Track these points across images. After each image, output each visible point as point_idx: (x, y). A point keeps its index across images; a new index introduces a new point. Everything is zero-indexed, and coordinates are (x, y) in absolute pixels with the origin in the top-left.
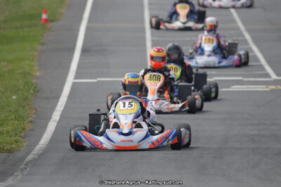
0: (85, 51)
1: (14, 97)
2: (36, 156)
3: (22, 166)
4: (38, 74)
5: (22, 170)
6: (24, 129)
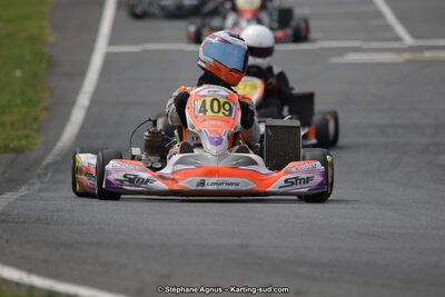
1: (18, 73)
2: (59, 158)
3: (40, 171)
4: (51, 39)
5: (40, 176)
6: (36, 119)
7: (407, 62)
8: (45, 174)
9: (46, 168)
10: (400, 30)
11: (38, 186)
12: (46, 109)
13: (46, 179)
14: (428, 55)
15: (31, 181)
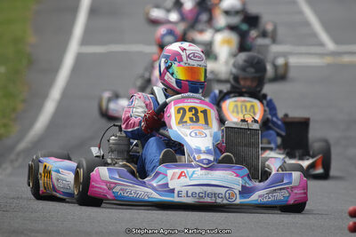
0: (93, 11)
3: (12, 156)
4: (32, 40)
5: (12, 161)
6: (14, 110)
7: (329, 65)
8: (17, 160)
9: (18, 154)
10: (324, 37)
11: (9, 170)
12: (24, 101)
13: (17, 164)
14: (346, 59)
15: (4, 166)
